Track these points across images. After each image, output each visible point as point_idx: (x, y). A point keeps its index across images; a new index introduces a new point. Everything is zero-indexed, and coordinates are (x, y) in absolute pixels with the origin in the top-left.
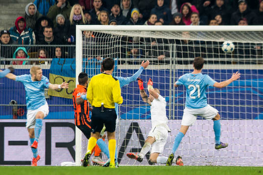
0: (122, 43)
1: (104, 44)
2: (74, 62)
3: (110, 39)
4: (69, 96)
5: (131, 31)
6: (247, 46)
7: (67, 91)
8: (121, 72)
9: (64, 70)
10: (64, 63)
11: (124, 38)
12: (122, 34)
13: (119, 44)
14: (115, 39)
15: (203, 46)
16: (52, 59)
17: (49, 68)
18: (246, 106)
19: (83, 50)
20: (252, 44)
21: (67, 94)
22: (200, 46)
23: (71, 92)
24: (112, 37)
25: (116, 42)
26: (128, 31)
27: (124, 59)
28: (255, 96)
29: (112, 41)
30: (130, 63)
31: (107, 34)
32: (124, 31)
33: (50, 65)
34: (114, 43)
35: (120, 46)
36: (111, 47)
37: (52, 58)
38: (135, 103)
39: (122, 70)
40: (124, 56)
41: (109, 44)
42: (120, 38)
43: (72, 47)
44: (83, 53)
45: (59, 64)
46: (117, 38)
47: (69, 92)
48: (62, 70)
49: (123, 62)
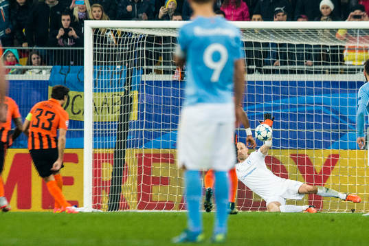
0: (148, 45)
1: (123, 46)
2: (82, 71)
3: (130, 39)
4: (75, 118)
5: (159, 29)
6: (317, 48)
7: (72, 110)
8: (145, 84)
9: (68, 82)
10: (68, 72)
11: (150, 38)
12: (148, 33)
13: (143, 46)
14: (137, 39)
15: (257, 49)
16: (51, 67)
17: (48, 79)
18: (314, 130)
19: (95, 54)
20: (324, 46)
21: (73, 115)
22: (254, 49)
23: (77, 111)
24: (133, 37)
25: (139, 43)
26: (155, 28)
27: (150, 67)
28: (326, 117)
29: (133, 42)
30: (158, 72)
31: (126, 33)
32: (150, 29)
33: (49, 75)
34: (136, 44)
35: (145, 48)
36: (132, 50)
37: (52, 65)
38: (165, 126)
39: (147, 82)
40: (149, 63)
41: (129, 46)
42: (144, 38)
43: (79, 50)
44: (94, 59)
45: (62, 74)
46: (140, 39)
47: (76, 111)
48: (65, 81)
49: (148, 71)
